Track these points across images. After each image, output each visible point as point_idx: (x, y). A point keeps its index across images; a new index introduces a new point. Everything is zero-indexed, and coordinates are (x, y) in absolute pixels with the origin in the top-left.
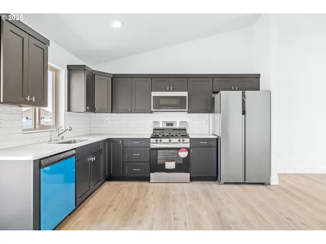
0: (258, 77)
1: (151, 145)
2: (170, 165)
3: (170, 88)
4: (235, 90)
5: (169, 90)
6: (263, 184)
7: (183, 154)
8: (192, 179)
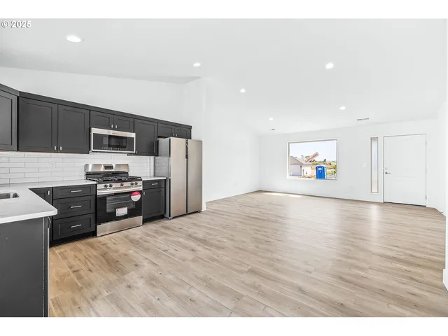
0: (190, 128)
1: (98, 191)
2: (122, 211)
3: (114, 127)
4: (175, 136)
5: (114, 129)
6: (197, 212)
7: (136, 198)
8: (145, 221)
